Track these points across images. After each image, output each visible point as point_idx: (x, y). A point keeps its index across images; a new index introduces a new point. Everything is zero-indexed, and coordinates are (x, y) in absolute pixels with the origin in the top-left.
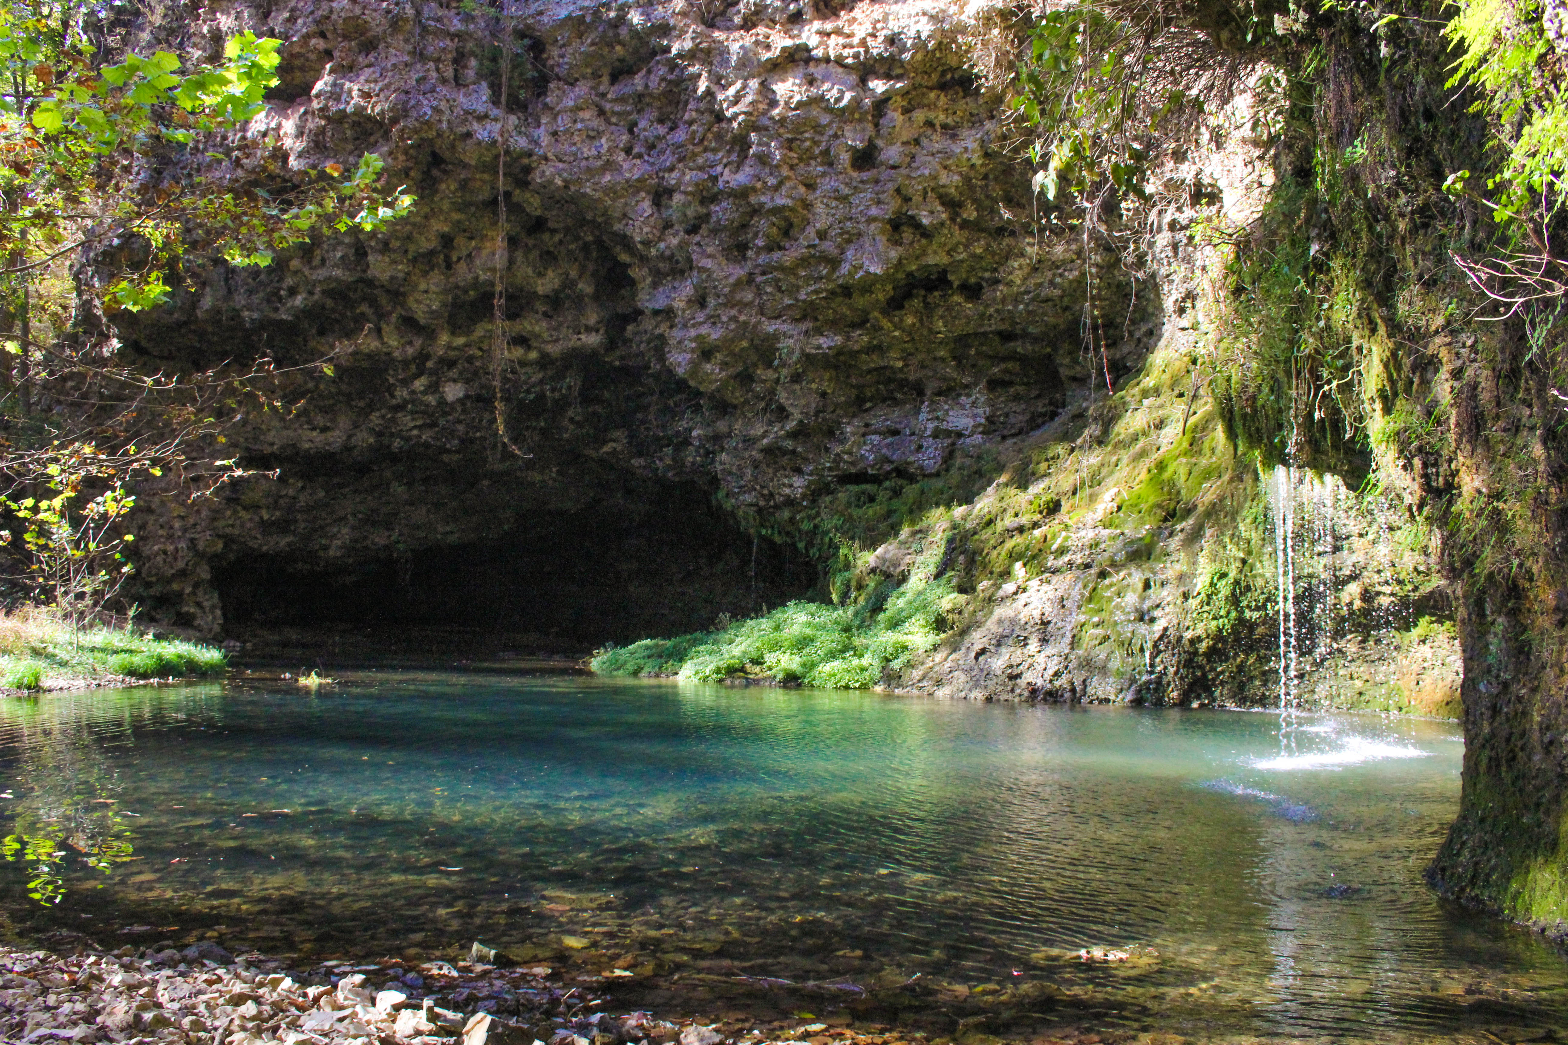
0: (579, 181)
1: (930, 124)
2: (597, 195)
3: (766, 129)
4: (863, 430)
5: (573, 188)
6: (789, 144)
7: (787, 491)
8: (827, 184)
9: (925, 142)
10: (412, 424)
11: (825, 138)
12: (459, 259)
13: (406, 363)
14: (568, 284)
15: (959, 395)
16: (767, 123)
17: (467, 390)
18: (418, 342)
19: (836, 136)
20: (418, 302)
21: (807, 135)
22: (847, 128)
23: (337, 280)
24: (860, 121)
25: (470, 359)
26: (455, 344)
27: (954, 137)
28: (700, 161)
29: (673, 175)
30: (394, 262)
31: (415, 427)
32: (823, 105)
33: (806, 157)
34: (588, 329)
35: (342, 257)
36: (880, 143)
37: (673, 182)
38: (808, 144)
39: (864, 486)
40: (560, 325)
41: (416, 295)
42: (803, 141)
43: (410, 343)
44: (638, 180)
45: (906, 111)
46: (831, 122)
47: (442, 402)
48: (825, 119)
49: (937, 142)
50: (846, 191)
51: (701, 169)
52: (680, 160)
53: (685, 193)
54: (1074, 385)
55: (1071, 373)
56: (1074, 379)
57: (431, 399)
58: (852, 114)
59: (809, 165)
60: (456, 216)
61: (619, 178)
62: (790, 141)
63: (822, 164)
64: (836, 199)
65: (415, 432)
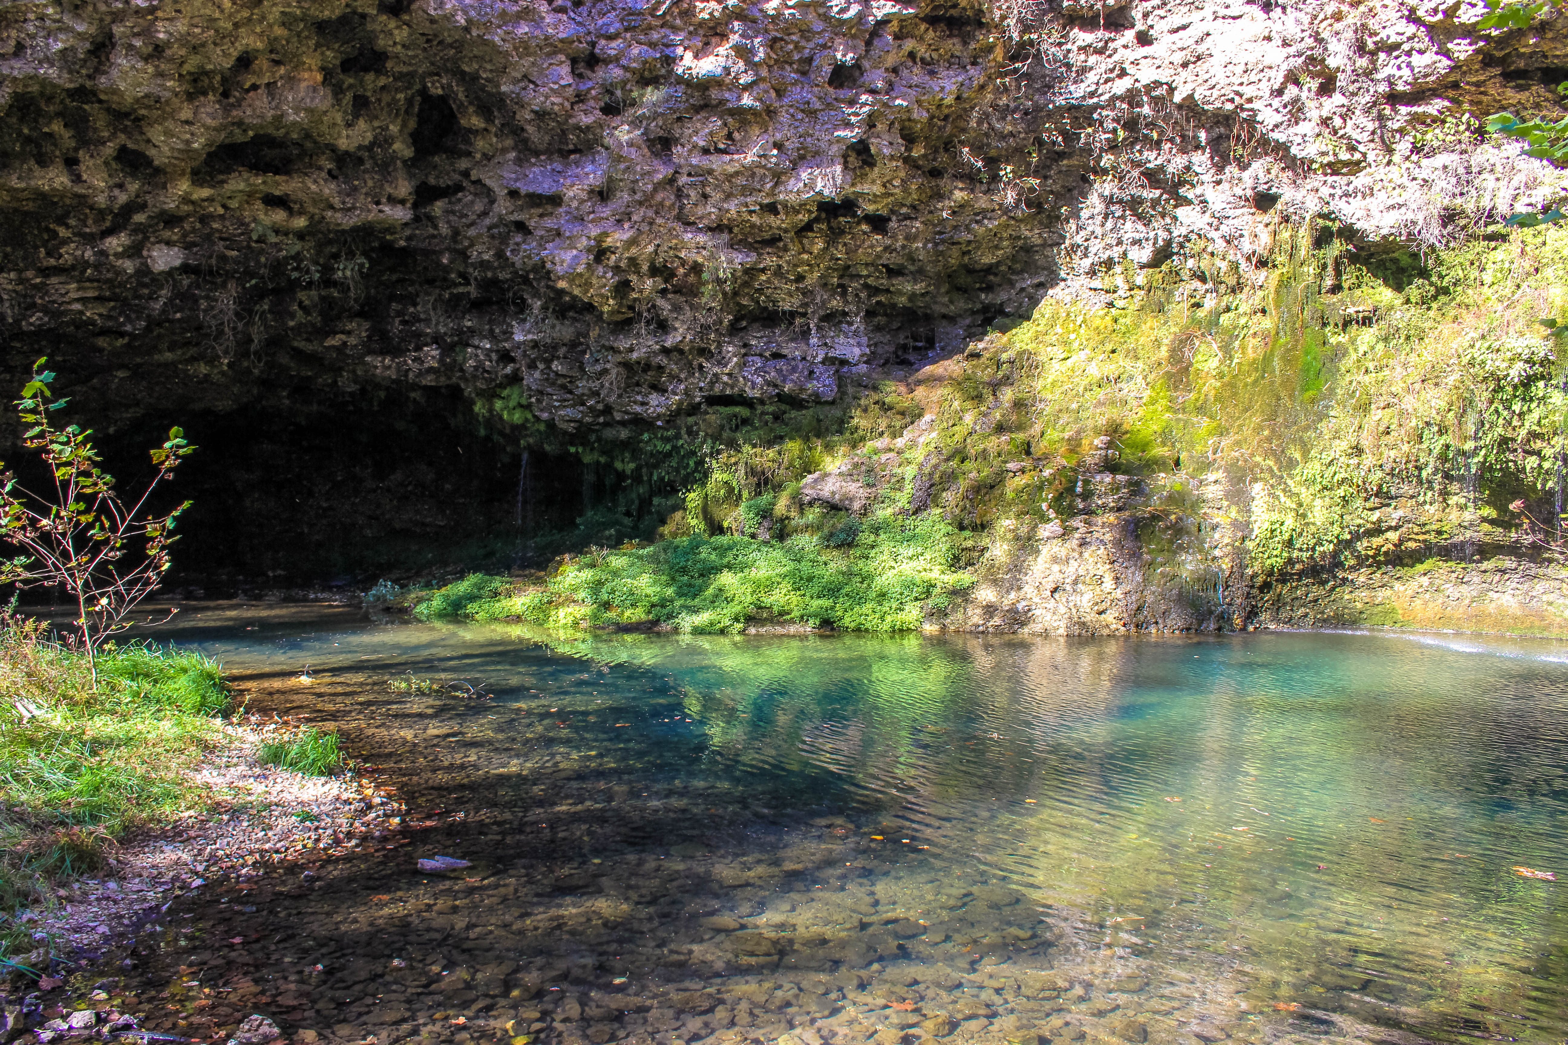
0: (487, 25)
1: (912, 55)
2: (508, 47)
3: (754, 21)
4: (743, 351)
5: (475, 33)
6: (772, 44)
7: (638, 409)
8: (796, 94)
9: (905, 73)
10: (74, 295)
11: (811, 45)
12: (255, 87)
13: (101, 214)
14: (382, 141)
15: (840, 322)
16: (758, 15)
17: (187, 258)
18: (134, 186)
19: (824, 46)
20: (168, 133)
21: (794, 38)
22: (838, 41)
23: (44, 82)
24: (854, 37)
25: (204, 219)
26: (195, 197)
27: (932, 73)
28: (655, 36)
29: (614, 44)
30: (160, 74)
31: (77, 300)
32: (821, 11)
33: (784, 61)
34: (392, 200)
35: (63, 52)
36: (866, 64)
37: (613, 52)
38: (791, 47)
39: (737, 409)
40: (355, 189)
41: (170, 124)
42: (787, 43)
43: (121, 186)
44: (562, 41)
45: (896, 37)
46: (824, 31)
47: (144, 271)
48: (818, 26)
49: (917, 75)
50: (818, 105)
51: (652, 45)
52: (627, 30)
53: (626, 68)
54: (944, 323)
55: (944, 310)
56: (944, 316)
57: (129, 266)
58: (851, 28)
59: (783, 69)
60: (279, 31)
61: (537, 33)
62: (775, 40)
63: (797, 71)
64: (803, 111)
65: (77, 306)
